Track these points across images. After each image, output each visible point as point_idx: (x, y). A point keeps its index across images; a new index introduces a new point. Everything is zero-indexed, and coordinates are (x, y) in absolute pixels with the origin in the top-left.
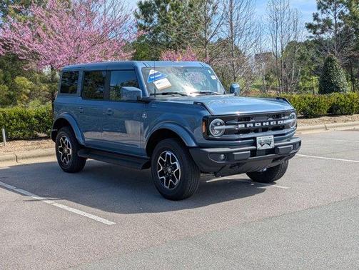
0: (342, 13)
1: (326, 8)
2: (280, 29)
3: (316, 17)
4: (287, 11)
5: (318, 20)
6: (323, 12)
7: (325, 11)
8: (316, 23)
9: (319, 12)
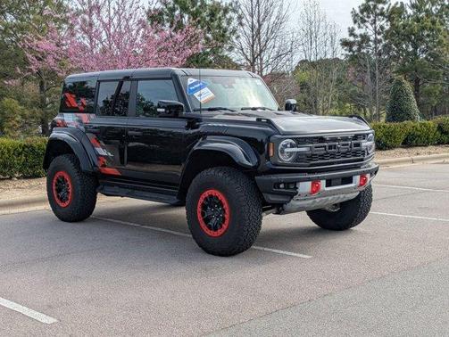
0: (382, 28)
1: (364, 21)
2: (314, 45)
3: (351, 32)
4: (322, 24)
5: (355, 36)
6: (359, 27)
7: (362, 25)
8: (352, 39)
9: (356, 26)
